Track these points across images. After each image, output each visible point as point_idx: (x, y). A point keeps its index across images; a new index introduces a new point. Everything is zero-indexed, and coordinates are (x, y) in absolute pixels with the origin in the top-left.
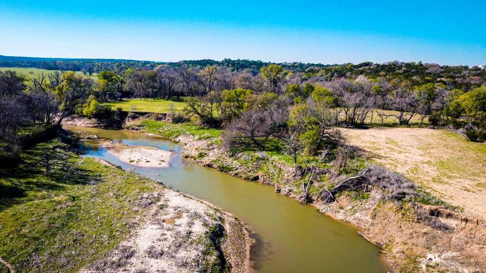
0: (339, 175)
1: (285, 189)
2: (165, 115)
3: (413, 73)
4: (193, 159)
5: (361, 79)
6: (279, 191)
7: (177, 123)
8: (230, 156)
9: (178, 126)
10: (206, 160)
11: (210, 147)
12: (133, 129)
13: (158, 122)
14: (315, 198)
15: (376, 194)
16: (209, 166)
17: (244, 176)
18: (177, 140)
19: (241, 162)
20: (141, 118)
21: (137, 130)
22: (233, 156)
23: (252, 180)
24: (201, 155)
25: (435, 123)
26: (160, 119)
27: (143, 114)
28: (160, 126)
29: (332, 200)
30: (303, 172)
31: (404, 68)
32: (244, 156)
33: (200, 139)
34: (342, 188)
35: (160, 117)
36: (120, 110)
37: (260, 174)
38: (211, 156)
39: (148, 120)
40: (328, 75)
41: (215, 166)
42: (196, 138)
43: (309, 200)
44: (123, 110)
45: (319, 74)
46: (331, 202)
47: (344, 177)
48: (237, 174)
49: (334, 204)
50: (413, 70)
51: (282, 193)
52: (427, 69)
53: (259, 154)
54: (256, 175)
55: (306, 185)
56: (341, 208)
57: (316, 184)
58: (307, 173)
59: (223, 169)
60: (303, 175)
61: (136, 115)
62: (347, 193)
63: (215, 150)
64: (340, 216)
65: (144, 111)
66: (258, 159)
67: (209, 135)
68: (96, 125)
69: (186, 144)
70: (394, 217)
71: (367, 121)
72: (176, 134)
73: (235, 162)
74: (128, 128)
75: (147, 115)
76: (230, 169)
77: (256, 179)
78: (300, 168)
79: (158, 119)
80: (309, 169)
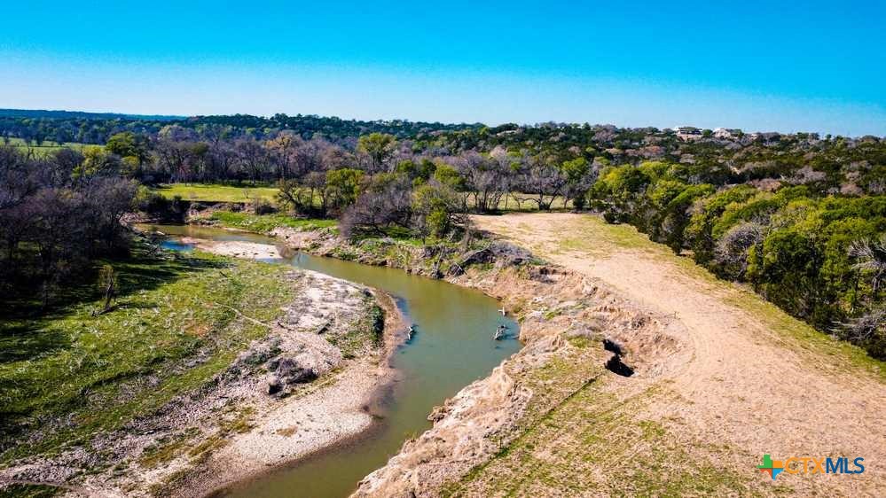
0: (467, 251)
1: (416, 269)
2: (243, 204)
3: (574, 140)
4: (305, 251)
5: (497, 153)
6: (410, 271)
7: (263, 214)
8: (351, 245)
9: (266, 219)
10: (322, 250)
11: (324, 237)
12: (203, 224)
13: (236, 214)
14: (445, 273)
15: (499, 264)
16: (329, 256)
17: (371, 262)
18: (273, 233)
19: (366, 249)
20: (210, 209)
21: (209, 224)
22: (353, 243)
23: (379, 265)
24: (315, 246)
25: (579, 207)
26: (238, 210)
27: (211, 204)
28: (241, 219)
29: (461, 272)
30: (432, 252)
31: (562, 134)
32: (368, 242)
33: (305, 230)
34: (470, 262)
35: (238, 207)
36: (178, 198)
37: (388, 258)
38: (327, 247)
39: (219, 211)
40: (452, 145)
41: (335, 255)
42: (299, 229)
43: (440, 275)
44: (183, 199)
45: (438, 143)
46: (460, 274)
47: (471, 252)
48: (362, 261)
49: (463, 277)
50: (574, 137)
51: (414, 272)
52: (593, 134)
53: (384, 240)
54: (384, 260)
55: (436, 263)
56: (470, 278)
57: (446, 262)
58: (437, 253)
59: (347, 258)
60: (432, 255)
61: (203, 206)
62: (474, 265)
63: (331, 240)
64: (469, 284)
65: (212, 200)
66: (383, 244)
67: (316, 225)
68: (147, 220)
69: (287, 237)
70: (513, 278)
71: (501, 206)
72: (267, 228)
73: (357, 250)
74: (195, 223)
75: (217, 205)
76: (354, 257)
77: (384, 263)
78: (429, 248)
79: (235, 210)
80: (439, 249)
